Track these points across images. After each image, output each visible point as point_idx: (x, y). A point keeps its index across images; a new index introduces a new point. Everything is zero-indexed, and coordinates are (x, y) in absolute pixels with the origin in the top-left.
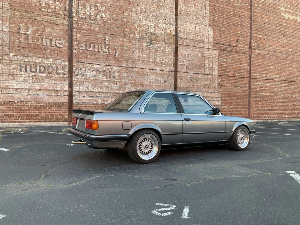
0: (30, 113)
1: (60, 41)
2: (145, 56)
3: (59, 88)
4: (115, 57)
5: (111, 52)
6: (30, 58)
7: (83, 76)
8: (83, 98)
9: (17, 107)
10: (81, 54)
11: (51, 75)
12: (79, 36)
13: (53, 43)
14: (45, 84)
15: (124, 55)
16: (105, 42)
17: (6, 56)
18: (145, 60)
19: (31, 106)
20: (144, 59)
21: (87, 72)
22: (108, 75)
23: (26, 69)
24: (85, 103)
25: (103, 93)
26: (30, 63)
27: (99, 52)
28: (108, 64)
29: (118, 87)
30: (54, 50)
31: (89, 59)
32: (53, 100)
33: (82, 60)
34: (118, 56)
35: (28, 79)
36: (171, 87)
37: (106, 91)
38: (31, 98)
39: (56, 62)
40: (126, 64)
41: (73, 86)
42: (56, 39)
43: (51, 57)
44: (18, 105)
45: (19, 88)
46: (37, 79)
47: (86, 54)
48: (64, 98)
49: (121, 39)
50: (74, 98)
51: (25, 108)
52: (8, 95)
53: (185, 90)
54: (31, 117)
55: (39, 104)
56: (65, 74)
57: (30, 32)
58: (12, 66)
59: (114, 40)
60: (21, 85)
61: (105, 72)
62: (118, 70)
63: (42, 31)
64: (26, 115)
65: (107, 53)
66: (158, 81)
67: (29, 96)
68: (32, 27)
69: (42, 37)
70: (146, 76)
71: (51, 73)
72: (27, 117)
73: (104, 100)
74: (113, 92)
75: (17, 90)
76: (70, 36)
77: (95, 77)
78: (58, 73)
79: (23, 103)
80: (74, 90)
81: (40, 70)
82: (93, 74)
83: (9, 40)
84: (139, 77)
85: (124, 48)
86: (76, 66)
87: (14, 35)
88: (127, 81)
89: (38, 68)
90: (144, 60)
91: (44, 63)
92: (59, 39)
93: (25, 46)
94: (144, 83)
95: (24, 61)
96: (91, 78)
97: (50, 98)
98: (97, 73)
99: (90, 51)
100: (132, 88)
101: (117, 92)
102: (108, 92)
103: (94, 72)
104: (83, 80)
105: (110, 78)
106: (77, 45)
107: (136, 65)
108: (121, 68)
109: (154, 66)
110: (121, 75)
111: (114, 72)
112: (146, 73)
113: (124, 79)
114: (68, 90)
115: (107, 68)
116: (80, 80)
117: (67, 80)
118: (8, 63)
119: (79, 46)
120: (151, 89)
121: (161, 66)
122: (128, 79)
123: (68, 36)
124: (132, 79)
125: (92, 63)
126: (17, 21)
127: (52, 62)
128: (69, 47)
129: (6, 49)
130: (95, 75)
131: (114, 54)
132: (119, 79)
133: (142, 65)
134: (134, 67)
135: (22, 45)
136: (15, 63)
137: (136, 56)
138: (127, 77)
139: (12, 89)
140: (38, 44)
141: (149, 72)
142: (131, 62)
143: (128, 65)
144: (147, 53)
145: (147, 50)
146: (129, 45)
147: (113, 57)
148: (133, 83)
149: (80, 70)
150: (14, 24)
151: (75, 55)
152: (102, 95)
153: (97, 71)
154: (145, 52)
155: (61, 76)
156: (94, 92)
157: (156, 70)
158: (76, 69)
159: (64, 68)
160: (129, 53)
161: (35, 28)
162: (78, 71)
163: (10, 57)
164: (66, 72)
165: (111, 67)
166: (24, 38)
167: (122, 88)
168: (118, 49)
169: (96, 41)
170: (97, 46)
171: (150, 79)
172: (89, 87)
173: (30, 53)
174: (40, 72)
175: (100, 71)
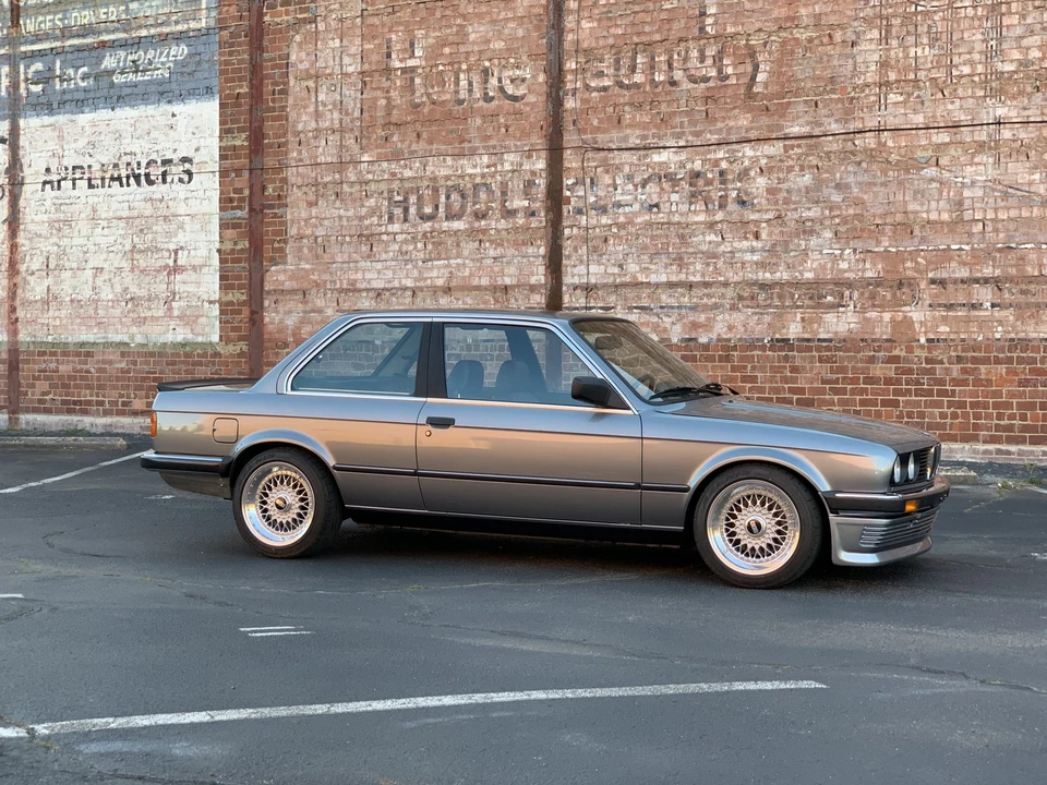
1: (517, 67)
2: (925, 53)
3: (510, 276)
4: (750, 95)
5: (730, 70)
6: (417, 165)
7: (603, 210)
10: (595, 109)
11: (483, 223)
12: (589, 25)
13: (494, 81)
14: (465, 263)
15: (801, 71)
16: (702, 29)
17: (351, 169)
18: (922, 75)
20: (917, 69)
21: (619, 191)
22: (712, 194)
23: (406, 210)
25: (691, 286)
26: (419, 181)
27: (673, 83)
28: (714, 138)
29: (763, 249)
30: (495, 115)
31: (630, 126)
33: (602, 139)
34: (766, 85)
35: (411, 247)
37: (703, 275)
39: (502, 164)
40: (808, 123)
41: (564, 262)
43: (484, 147)
45: (384, 289)
46: (438, 245)
47: (615, 105)
56: (533, 214)
57: (420, 57)
58: (368, 204)
59: (748, 6)
61: (701, 182)
62: (763, 162)
63: (458, 44)
65: (711, 84)
66: (1007, 191)
68: (426, 36)
69: (456, 66)
70: (931, 172)
71: (484, 216)
73: (695, 325)
74: (736, 279)
75: (379, 295)
76: (555, 38)
77: (655, 210)
78: (509, 212)
80: (568, 280)
81: (448, 207)
82: (644, 197)
83: (359, 105)
85: (797, 33)
86: (575, 169)
87: (372, 81)
88: (814, 213)
89: (443, 199)
90: (916, 81)
91: (462, 177)
92: (512, 61)
93: (405, 118)
94: (917, 212)
95: (401, 180)
96: (639, 220)
98: (662, 189)
99: (637, 86)
100: (842, 250)
101: (757, 280)
102: (714, 282)
103: (652, 188)
104: (604, 234)
105: (725, 206)
106: (579, 72)
107: (866, 116)
108: (781, 145)
109: (980, 102)
110: (781, 186)
111: (746, 171)
112: (930, 153)
113: (795, 203)
114: (543, 282)
115: (708, 157)
116: (590, 231)
117: (541, 238)
118: (357, 195)
119: (589, 75)
120: (963, 247)
121: (1030, 95)
122: (817, 202)
123: (545, 41)
124: (843, 201)
125: (643, 143)
126: (383, 25)
127: (488, 167)
128: (551, 87)
129: (353, 141)
130: (654, 203)
131: (745, 80)
132: (768, 210)
133: (902, 111)
134: (852, 127)
135: (396, 116)
136: (375, 192)
137: (868, 67)
138: (812, 194)
139: (364, 294)
140: (444, 101)
141: (951, 143)
142: (840, 106)
143: (821, 125)
144: (936, 33)
145: (936, 18)
146: (826, 14)
147: (742, 97)
148: (846, 223)
149: (592, 188)
150: (374, 37)
151: (570, 119)
152: (686, 299)
153: (663, 180)
154: (926, 30)
155: (521, 222)
156: (649, 284)
157: (999, 123)
158: (576, 184)
159: (530, 184)
160: (825, 58)
161: (434, 38)
162: (583, 193)
163: (361, 172)
164: (538, 204)
165: (728, 152)
166: (401, 86)
167: (786, 252)
168: (768, 48)
169: (662, 33)
170: (666, 58)
171: (956, 183)
172: (630, 261)
173: (418, 142)
174: (450, 217)
175: (678, 177)
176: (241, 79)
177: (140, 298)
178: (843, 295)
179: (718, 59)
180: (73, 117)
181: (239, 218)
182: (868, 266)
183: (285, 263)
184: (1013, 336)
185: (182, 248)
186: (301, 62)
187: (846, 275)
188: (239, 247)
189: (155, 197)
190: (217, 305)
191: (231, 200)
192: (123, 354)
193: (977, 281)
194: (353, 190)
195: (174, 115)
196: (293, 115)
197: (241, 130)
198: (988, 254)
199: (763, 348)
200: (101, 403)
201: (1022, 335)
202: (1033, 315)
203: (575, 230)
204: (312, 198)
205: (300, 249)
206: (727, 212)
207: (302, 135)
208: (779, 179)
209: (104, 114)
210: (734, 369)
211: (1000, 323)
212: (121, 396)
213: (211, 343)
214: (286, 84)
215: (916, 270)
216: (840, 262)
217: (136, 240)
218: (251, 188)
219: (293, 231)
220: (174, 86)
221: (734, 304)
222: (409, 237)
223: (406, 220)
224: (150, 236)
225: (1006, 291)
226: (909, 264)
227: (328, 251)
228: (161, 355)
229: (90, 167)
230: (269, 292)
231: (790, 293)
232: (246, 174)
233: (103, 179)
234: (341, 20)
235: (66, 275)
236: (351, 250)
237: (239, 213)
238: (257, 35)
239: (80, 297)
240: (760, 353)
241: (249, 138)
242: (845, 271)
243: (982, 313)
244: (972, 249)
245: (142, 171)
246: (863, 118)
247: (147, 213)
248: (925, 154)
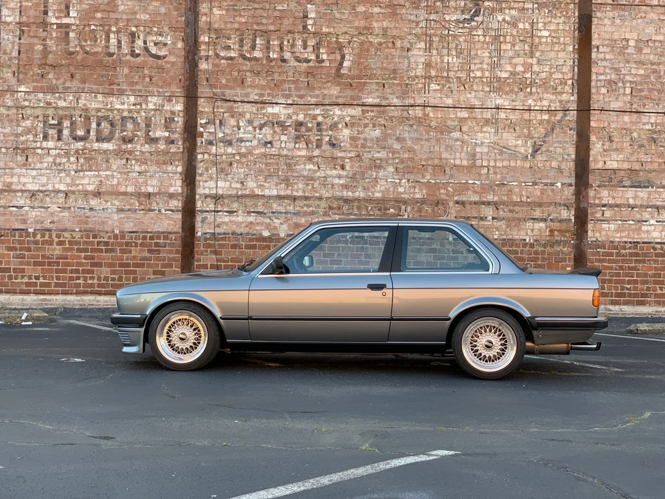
0: (67, 264)
1: (160, 35)
2: (453, 60)
3: (153, 186)
4: (338, 74)
5: (325, 57)
6: (71, 98)
7: (230, 143)
8: (227, 219)
9: (32, 246)
10: (223, 72)
11: (130, 146)
12: (218, 12)
13: (140, 43)
14: (113, 175)
15: (374, 63)
16: (305, 27)
17: (8, 96)
18: (452, 74)
19: (70, 243)
20: (448, 70)
21: (242, 130)
22: (311, 138)
23: (60, 132)
24: (233, 233)
25: (295, 199)
26: (72, 111)
27: (284, 61)
28: (313, 100)
29: (347, 177)
30: (140, 68)
31: (251, 86)
32: (135, 225)
33: (229, 93)
34: (350, 70)
35: (64, 160)
36: (560, 170)
37: (304, 192)
38: (71, 219)
39: (147, 104)
40: (378, 97)
41: (197, 178)
42: (148, 30)
43: (131, 90)
44: (36, 242)
45: (38, 191)
46: (89, 160)
47: (239, 71)
48: (170, 219)
49: (361, 9)
50: (199, 218)
51: (55, 249)
52: (11, 212)
53: (627, 183)
54: (72, 279)
55: (95, 237)
56: (172, 142)
57: (75, 17)
58: (24, 125)
59: (337, 16)
60: (44, 180)
61: (303, 129)
62: (348, 119)
63: (109, 12)
64: (58, 271)
65: (311, 64)
66: (503, 149)
67: (66, 214)
68: (80, 2)
69: (107, 28)
70: (456, 135)
71: (131, 141)
72: (58, 278)
73: (297, 226)
74: (327, 195)
75: (33, 195)
76: (191, 18)
77: (269, 145)
78: (152, 139)
79: (50, 236)
80: (200, 191)
81: (98, 131)
82: (261, 136)
83: (16, 48)
84: (427, 140)
85: (371, 38)
86: (207, 113)
87: (29, 31)
88: (382, 155)
89: (94, 125)
90: (448, 77)
91: (112, 110)
92: (155, 29)
93: (60, 62)
94: (448, 159)
95: (56, 108)
96: (257, 152)
97: (127, 218)
98: (275, 132)
99: (256, 59)
100: (401, 180)
101: (343, 197)
102: (312, 197)
103: (267, 130)
104: (229, 160)
105: (321, 146)
106: (212, 44)
107: (417, 97)
108: (360, 109)
109: (487, 94)
110: (358, 136)
111: (336, 124)
112: (456, 123)
113: (369, 147)
114: (180, 191)
115: (309, 112)
116: (218, 157)
117: (178, 160)
118: (14, 117)
119: (219, 47)
120: (476, 182)
121: (516, 93)
122: (384, 148)
123: (183, 19)
124: (401, 148)
125: (261, 99)
127: (134, 105)
128: (188, 52)
129: (10, 75)
130: (268, 141)
131: (336, 64)
132: (351, 151)
133: (439, 95)
134: (407, 102)
135: (51, 59)
136: (31, 115)
137: (417, 65)
138: (380, 142)
139: (20, 194)
140: (96, 53)
141: (469, 118)
142: (399, 88)
143: (387, 99)
144: (461, 49)
145: (461, 40)
146: (390, 28)
147: (333, 75)
148: (402, 163)
149: (220, 127)
151: (204, 77)
153: (276, 125)
154: (454, 47)
155: (162, 147)
156: (263, 196)
157: (498, 108)
158: (208, 123)
159: (170, 120)
160: (390, 57)
161: (87, 4)
162: (213, 130)
163: (17, 99)
164: (177, 136)
165: (323, 111)
166: (57, 37)
167: (363, 179)
168: (351, 45)
169: (275, 25)
170: (279, 43)
171: (472, 143)
172: (248, 179)
173: (71, 81)
174: (100, 139)
175: (286, 124)
178: (400, 208)
182: (417, 190)
184: (505, 237)
187: (403, 196)
193: (483, 203)
194: (10, 113)
198: (491, 187)
199: (346, 242)
201: (510, 237)
202: (516, 225)
203: (206, 156)
206: (322, 151)
208: (358, 131)
210: (325, 256)
211: (497, 229)
215: (447, 195)
216: (399, 187)
221: (326, 212)
225: (501, 210)
226: (442, 191)
231: (365, 206)
236: (7, 159)
240: (344, 245)
242: (402, 193)
243: (487, 223)
244: (481, 184)
246: (414, 98)
248: (453, 123)
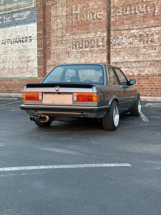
1: (100, 12)
3: (99, 61)
4: (154, 15)
5: (149, 10)
6: (78, 36)
7: (120, 45)
10: (118, 21)
11: (93, 49)
12: (116, 1)
13: (95, 15)
14: (89, 58)
17: (64, 37)
21: (123, 40)
22: (145, 40)
23: (76, 46)
25: (140, 62)
26: (79, 39)
27: (136, 14)
28: (145, 26)
29: (157, 53)
30: (95, 23)
31: (126, 24)
33: (119, 28)
34: (157, 13)
35: (77, 55)
37: (142, 59)
39: (97, 35)
41: (111, 57)
43: (93, 31)
46: (83, 54)
55: (85, 77)
56: (104, 46)
57: (79, 11)
58: (68, 45)
60: (73, 61)
61: (142, 37)
62: (157, 31)
63: (87, 7)
65: (145, 13)
68: (80, 6)
69: (87, 12)
71: (93, 47)
73: (140, 71)
74: (150, 60)
76: (109, 4)
77: (131, 44)
78: (98, 46)
80: (111, 61)
81: (85, 45)
82: (129, 41)
83: (66, 23)
86: (113, 35)
87: (68, 17)
89: (84, 43)
91: (88, 38)
92: (99, 10)
95: (75, 39)
96: (128, 47)
98: (133, 39)
99: (127, 15)
101: (155, 60)
102: (145, 61)
103: (131, 39)
104: (120, 50)
105: (148, 42)
106: (114, 12)
110: (160, 37)
111: (153, 34)
114: (106, 62)
115: (144, 31)
116: (117, 50)
117: (106, 52)
118: (66, 43)
119: (116, 13)
123: (106, 5)
125: (129, 28)
126: (71, 4)
127: (94, 35)
128: (108, 16)
129: (65, 31)
130: (131, 42)
131: (152, 12)
132: (158, 43)
135: (74, 25)
136: (69, 42)
140: (84, 21)
147: (152, 16)
149: (117, 39)
150: (69, 7)
151: (112, 23)
152: (138, 65)
153: (133, 37)
155: (101, 48)
156: (130, 62)
158: (113, 39)
159: (103, 39)
161: (82, 6)
162: (115, 41)
163: (66, 38)
164: (105, 44)
165: (148, 29)
166: (75, 18)
168: (158, 4)
169: (133, 2)
170: (134, 8)
172: (125, 56)
173: (78, 30)
174: (85, 48)
175: (137, 36)
176: (41, 18)
177: (22, 68)
179: (146, 8)
180: (7, 28)
181: (41, 49)
183: (51, 59)
185: (30, 56)
186: (54, 13)
188: (41, 56)
189: (24, 45)
190: (37, 69)
191: (39, 45)
192: (18, 80)
195: (28, 27)
196: (52, 26)
197: (41, 30)
199: (156, 76)
200: (14, 91)
203: (113, 50)
204: (56, 44)
205: (54, 56)
206: (148, 44)
207: (54, 30)
208: (160, 35)
209: (14, 27)
210: (149, 81)
212: (18, 89)
213: (36, 77)
214: (50, 19)
217: (21, 55)
218: (44, 43)
219: (52, 52)
220: (27, 20)
221: (150, 66)
222: (77, 52)
223: (76, 49)
224: (23, 54)
227: (60, 56)
228: (26, 80)
229: (11, 39)
230: (47, 66)
232: (42, 39)
233: (14, 42)
234: (62, 3)
235: (7, 63)
236: (65, 56)
237: (41, 48)
238: (44, 8)
239: (10, 68)
241: (43, 31)
245: (21, 40)
247: (23, 49)
